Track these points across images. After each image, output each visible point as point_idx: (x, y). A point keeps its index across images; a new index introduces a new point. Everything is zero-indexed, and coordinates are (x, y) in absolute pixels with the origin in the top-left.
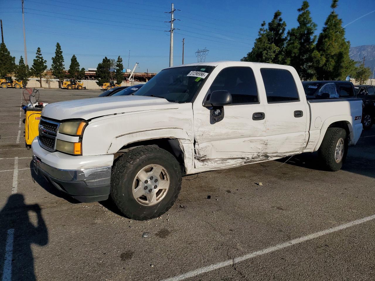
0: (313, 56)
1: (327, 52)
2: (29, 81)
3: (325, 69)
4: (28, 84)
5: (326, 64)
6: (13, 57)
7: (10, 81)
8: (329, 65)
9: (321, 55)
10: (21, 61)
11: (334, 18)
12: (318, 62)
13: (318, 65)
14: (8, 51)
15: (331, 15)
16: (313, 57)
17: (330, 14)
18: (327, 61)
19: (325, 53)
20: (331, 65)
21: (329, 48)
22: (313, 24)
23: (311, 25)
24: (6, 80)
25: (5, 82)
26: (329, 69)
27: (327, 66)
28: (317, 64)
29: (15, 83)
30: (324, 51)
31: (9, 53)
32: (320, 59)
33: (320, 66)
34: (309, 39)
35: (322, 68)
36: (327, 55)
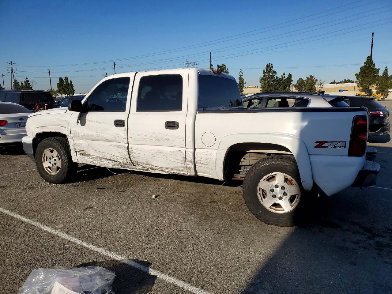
2: (390, 92)
4: (389, 96)
6: (377, 69)
7: (369, 94)
10: (386, 72)
14: (374, 63)
24: (365, 93)
25: (364, 95)
29: (374, 95)
31: (374, 65)
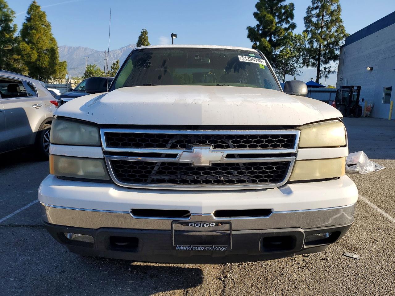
0: (21, 47)
1: (38, 46)
3: (39, 64)
5: (40, 60)
8: (43, 61)
9: (32, 48)
11: (37, 9)
12: (29, 55)
13: (29, 59)
15: (33, 5)
16: (22, 50)
17: (31, 4)
18: (39, 56)
19: (35, 46)
20: (45, 60)
21: (39, 41)
22: (10, 10)
23: (7, 11)
26: (44, 65)
27: (41, 61)
28: (28, 57)
30: (33, 43)
32: (30, 52)
33: (32, 61)
34: (9, 27)
35: (35, 63)
36: (38, 49)
